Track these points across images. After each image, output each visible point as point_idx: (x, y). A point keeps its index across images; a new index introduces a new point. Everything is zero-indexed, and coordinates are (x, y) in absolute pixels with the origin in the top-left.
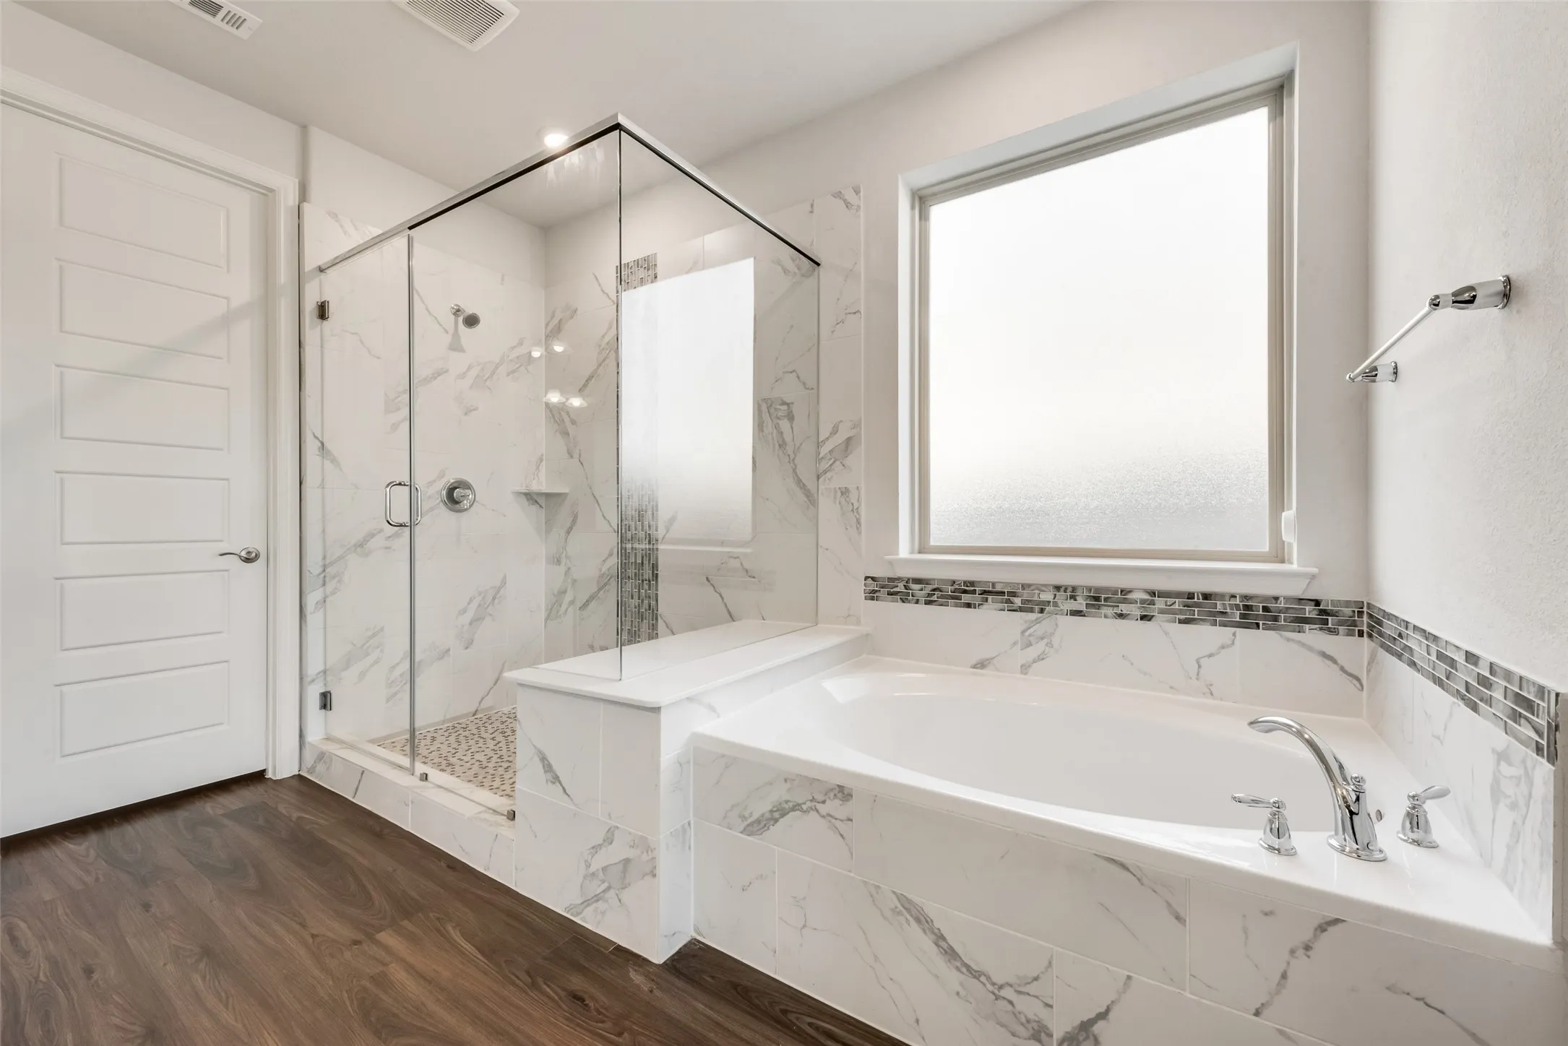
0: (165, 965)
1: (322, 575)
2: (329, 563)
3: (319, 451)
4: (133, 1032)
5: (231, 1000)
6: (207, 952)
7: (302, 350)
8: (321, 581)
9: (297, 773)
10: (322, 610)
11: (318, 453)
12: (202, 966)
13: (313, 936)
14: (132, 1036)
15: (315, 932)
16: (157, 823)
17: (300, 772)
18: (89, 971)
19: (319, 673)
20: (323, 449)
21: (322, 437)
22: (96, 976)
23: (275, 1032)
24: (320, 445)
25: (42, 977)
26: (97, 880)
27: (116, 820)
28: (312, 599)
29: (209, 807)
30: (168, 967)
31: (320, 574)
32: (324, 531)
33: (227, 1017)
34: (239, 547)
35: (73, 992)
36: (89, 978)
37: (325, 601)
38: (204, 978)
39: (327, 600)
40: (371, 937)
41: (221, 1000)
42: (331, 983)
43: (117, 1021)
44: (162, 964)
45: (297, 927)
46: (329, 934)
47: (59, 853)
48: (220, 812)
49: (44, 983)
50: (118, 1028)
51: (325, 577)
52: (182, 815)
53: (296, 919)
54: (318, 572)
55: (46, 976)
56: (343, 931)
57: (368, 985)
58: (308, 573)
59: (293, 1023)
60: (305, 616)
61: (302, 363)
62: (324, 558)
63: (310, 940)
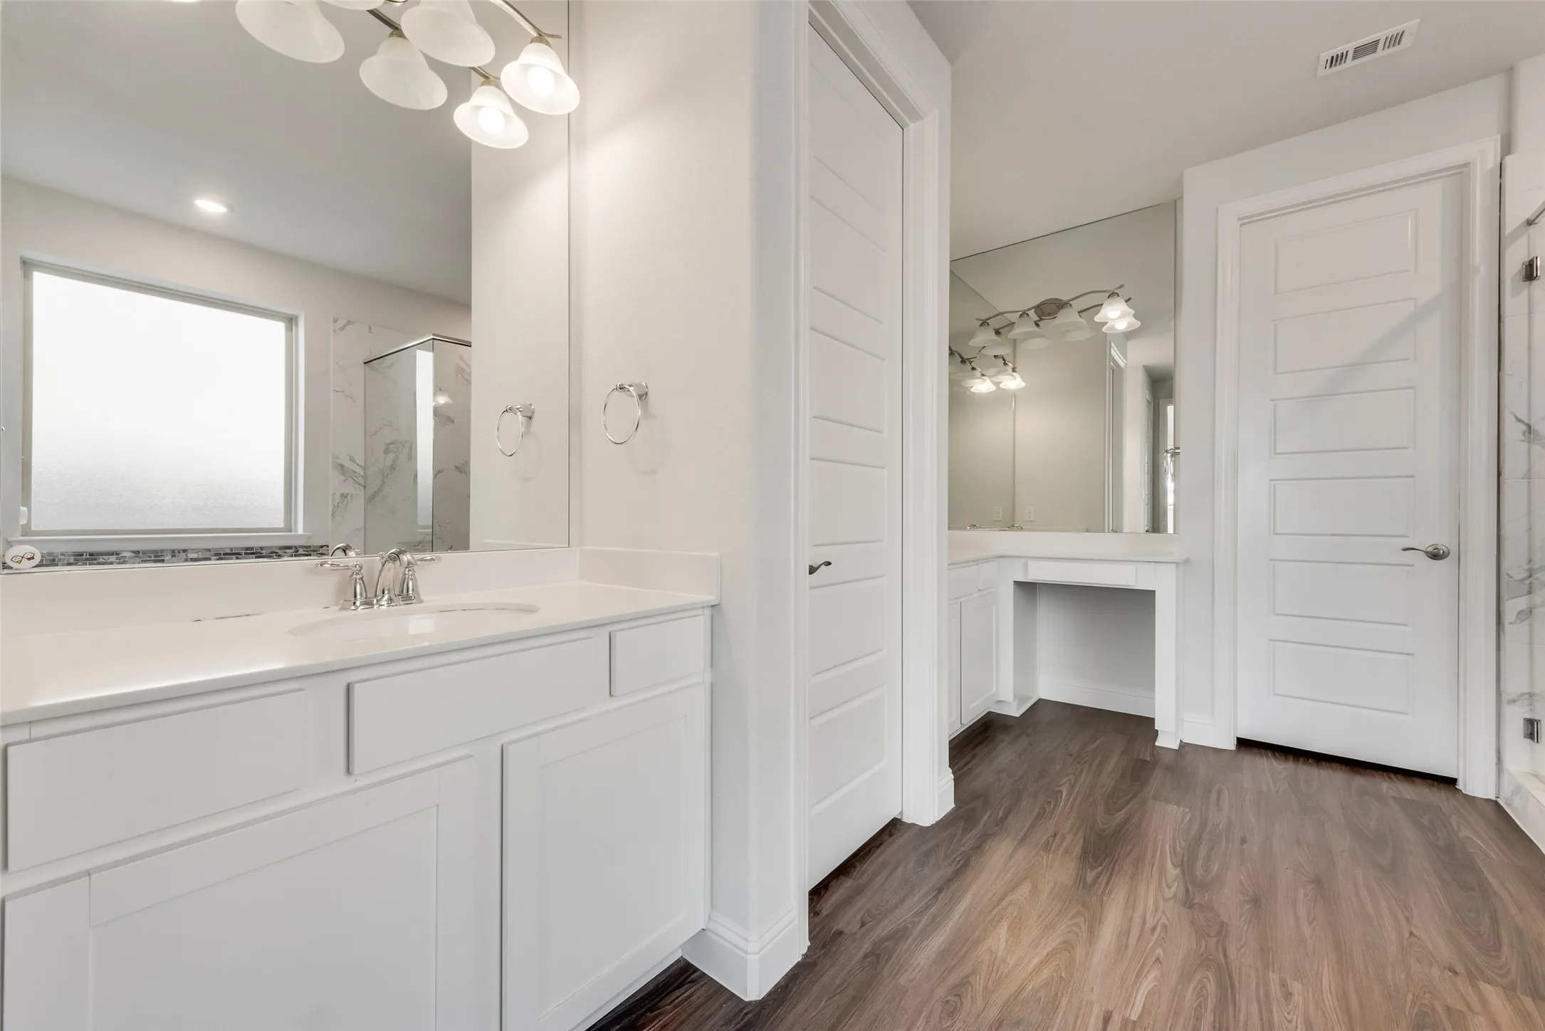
0: (1287, 869)
1: (1527, 582)
2: (1539, 568)
3: (1525, 436)
4: (1247, 890)
5: (1315, 922)
6: (1318, 882)
7: (1502, 324)
8: (1525, 588)
9: (1494, 799)
10: (1526, 622)
11: (1523, 438)
12: (1310, 887)
13: (1411, 934)
14: (1246, 892)
15: (1415, 932)
16: (1336, 778)
17: (1498, 800)
18: (1244, 841)
19: (1522, 695)
20: (1530, 433)
21: (1529, 419)
22: (1245, 846)
23: (1333, 969)
24: (1525, 428)
25: (1221, 827)
26: (1277, 792)
27: (1310, 760)
28: (1513, 607)
29: (1386, 786)
30: (1288, 871)
31: (1522, 580)
32: (1530, 529)
33: (1307, 931)
34: (1426, 543)
35: (1230, 845)
36: (1242, 844)
37: (1531, 612)
38: (1306, 895)
39: (1535, 611)
40: (1471, 978)
41: (1308, 919)
42: (1403, 977)
43: (1242, 877)
44: (1285, 867)
45: (1400, 916)
46: (1429, 944)
47: (1265, 763)
48: (1392, 794)
49: (1219, 830)
50: (1241, 883)
51: (1531, 583)
52: (1359, 781)
53: (1405, 910)
54: (1519, 577)
55: (1223, 828)
56: (1445, 951)
57: (1440, 1009)
58: (1506, 577)
59: (1351, 975)
60: (1504, 625)
61: (1502, 339)
62: (1530, 561)
63: (1407, 935)
